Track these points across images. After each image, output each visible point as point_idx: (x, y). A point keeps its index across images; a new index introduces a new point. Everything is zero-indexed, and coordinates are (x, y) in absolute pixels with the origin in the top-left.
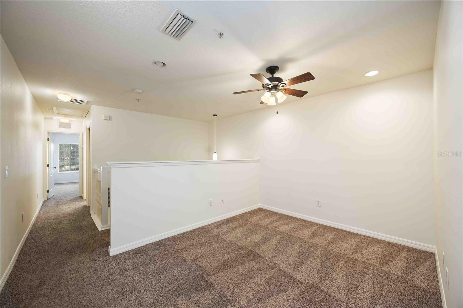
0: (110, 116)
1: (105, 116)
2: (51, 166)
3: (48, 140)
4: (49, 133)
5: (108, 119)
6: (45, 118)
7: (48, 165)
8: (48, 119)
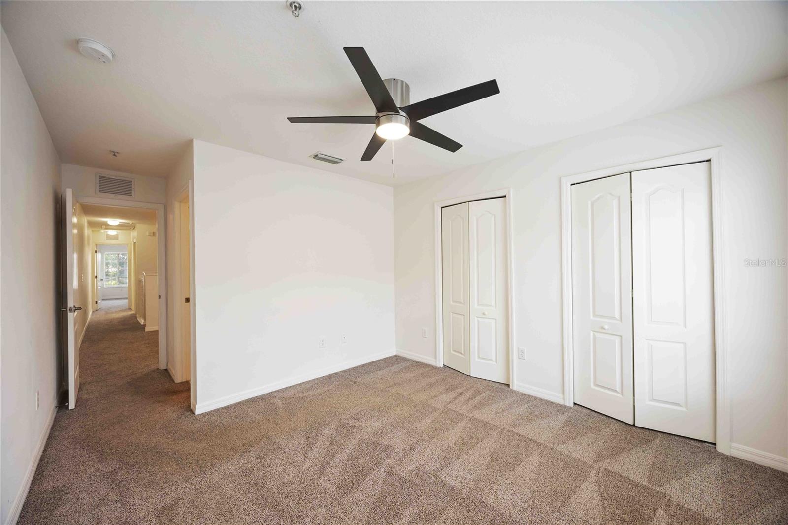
0: (153, 233)
1: (149, 233)
2: (99, 278)
3: (96, 252)
4: (96, 245)
5: (152, 235)
6: (92, 231)
7: (96, 277)
8: (95, 231)
